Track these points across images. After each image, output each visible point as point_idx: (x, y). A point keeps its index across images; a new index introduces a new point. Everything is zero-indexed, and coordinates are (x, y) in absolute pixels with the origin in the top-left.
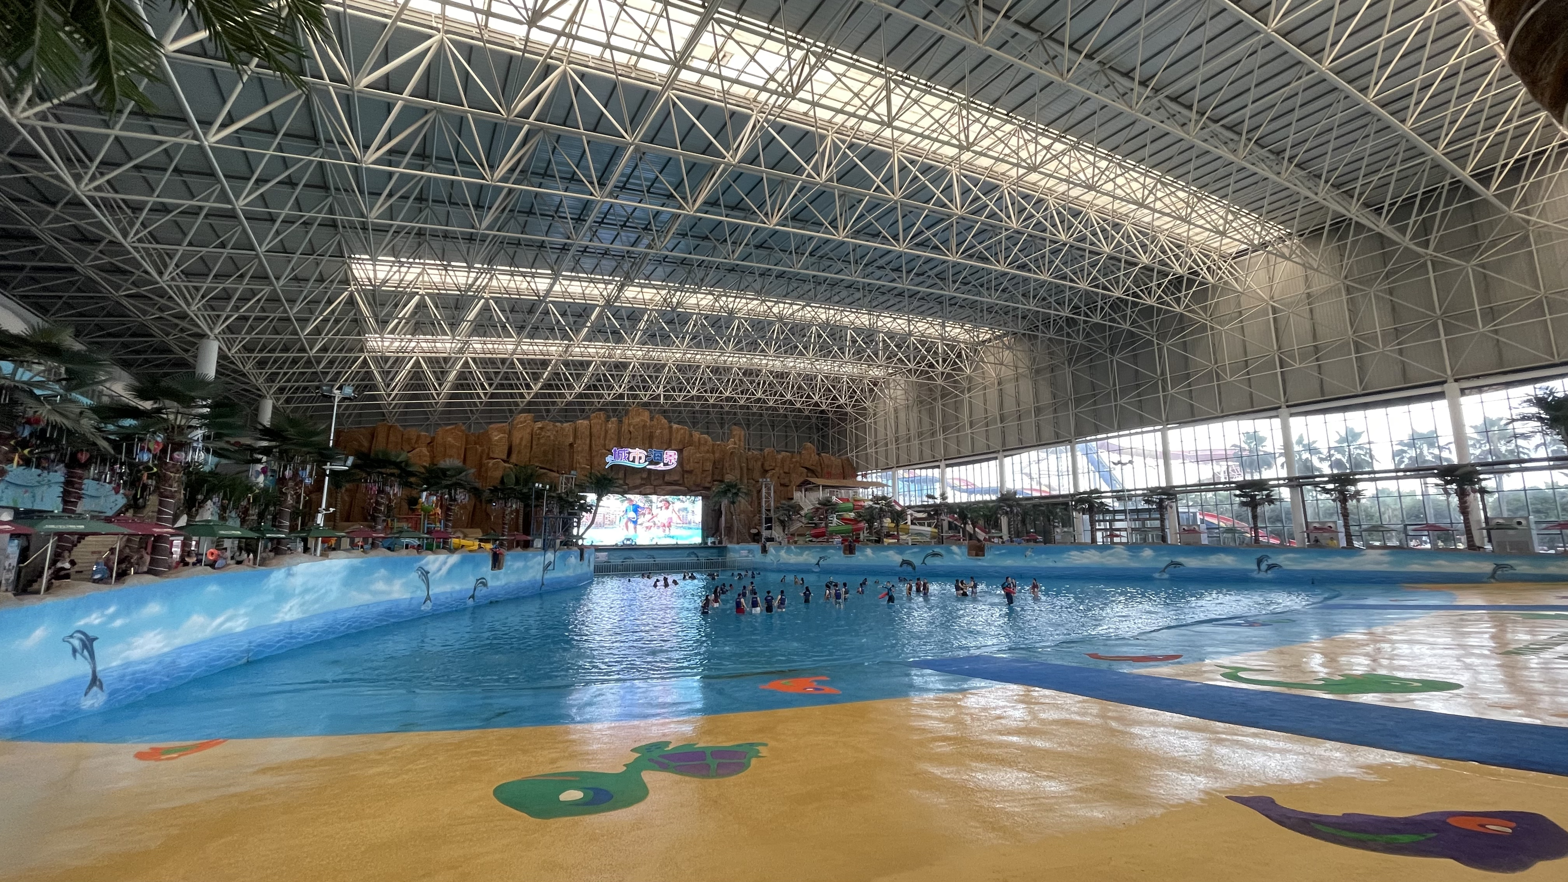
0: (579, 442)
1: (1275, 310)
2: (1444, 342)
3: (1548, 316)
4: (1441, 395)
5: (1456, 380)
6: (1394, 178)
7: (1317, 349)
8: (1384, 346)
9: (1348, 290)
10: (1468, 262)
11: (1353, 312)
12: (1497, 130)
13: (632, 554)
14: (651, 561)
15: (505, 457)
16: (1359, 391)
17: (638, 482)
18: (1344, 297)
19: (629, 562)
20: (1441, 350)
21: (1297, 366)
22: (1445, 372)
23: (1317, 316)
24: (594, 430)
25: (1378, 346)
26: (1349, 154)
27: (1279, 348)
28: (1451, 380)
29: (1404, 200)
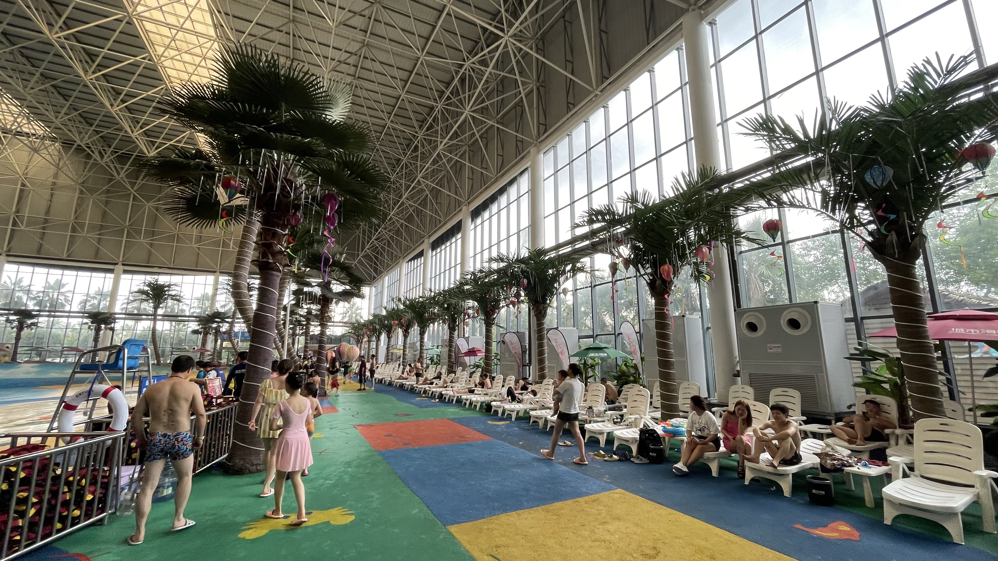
1: (23, 185)
2: (124, 242)
3: (175, 244)
4: (111, 271)
5: (123, 265)
6: (119, 137)
7: (46, 221)
8: (87, 233)
9: (81, 192)
10: (148, 202)
11: (79, 205)
12: (172, 143)
16: (64, 257)
18: (77, 195)
20: (121, 246)
21: (23, 228)
22: (119, 259)
23: (55, 199)
25: (83, 231)
26: (89, 107)
27: (17, 211)
28: (120, 264)
29: (123, 153)
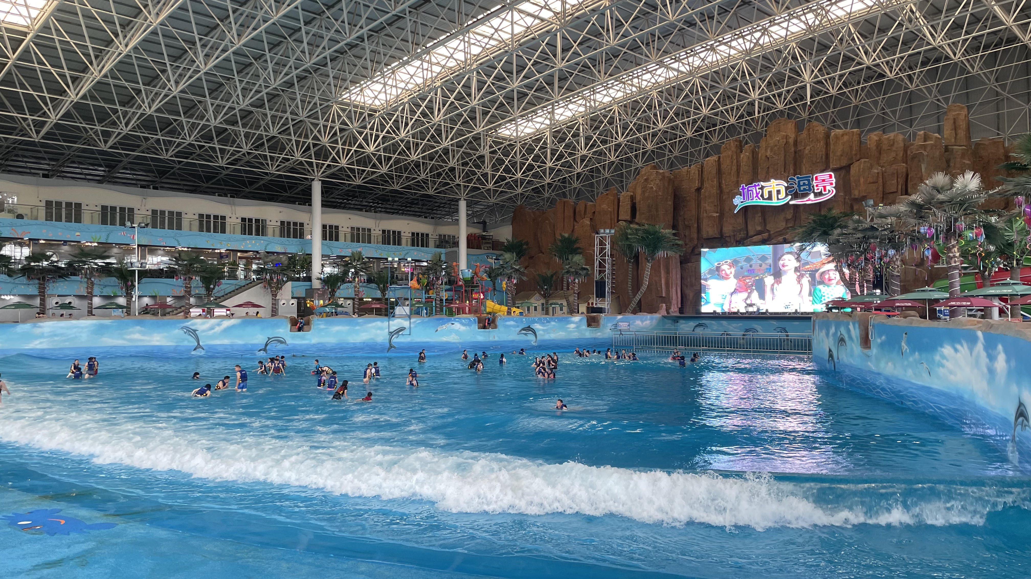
0: (706, 185)
13: (756, 325)
14: (783, 335)
15: (628, 218)
17: (782, 225)
19: (750, 335)
24: (724, 167)
